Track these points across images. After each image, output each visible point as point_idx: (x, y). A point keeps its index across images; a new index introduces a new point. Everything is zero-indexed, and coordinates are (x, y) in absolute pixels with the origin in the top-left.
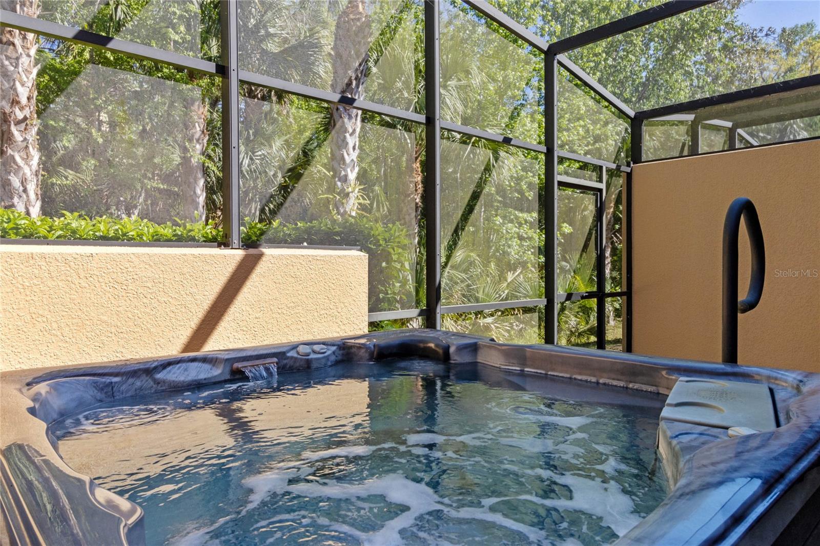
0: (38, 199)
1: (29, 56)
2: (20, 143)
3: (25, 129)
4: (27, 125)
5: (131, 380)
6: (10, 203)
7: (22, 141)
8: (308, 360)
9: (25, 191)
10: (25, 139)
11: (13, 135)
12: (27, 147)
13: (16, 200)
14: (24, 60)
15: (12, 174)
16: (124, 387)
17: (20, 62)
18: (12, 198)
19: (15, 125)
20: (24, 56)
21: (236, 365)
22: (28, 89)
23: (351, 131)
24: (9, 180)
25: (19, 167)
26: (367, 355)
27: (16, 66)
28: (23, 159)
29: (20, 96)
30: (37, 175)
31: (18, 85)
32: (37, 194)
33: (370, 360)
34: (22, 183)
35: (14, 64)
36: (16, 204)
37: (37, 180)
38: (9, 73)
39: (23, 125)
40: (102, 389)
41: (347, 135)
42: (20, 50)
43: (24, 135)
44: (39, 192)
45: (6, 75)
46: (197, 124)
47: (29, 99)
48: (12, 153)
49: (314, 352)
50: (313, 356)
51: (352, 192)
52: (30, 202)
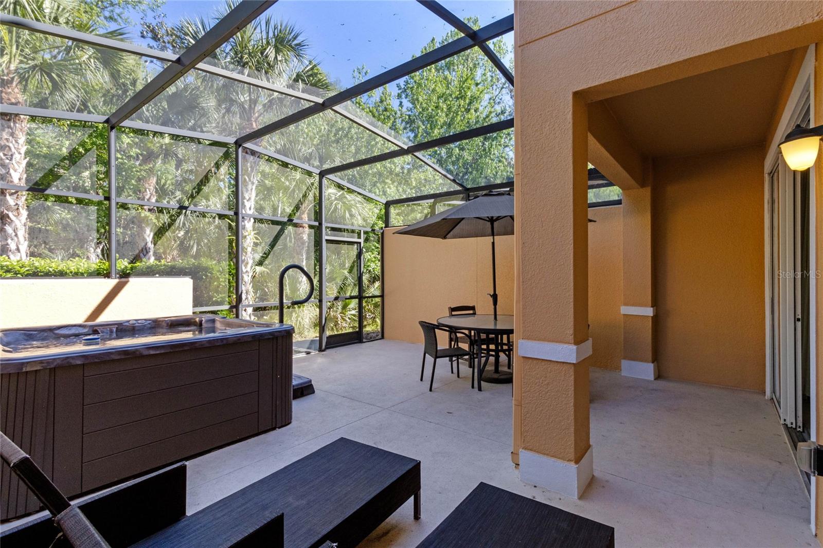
0: (25, 240)
1: (20, 153)
2: (13, 206)
3: (17, 198)
4: (18, 195)
5: (42, 333)
6: (5, 243)
7: (14, 205)
8: (133, 326)
9: (16, 235)
10: (17, 204)
11: (8, 201)
12: (18, 209)
13: (9, 241)
14: (17, 156)
15: (7, 225)
16: (38, 336)
17: (14, 157)
18: (7, 240)
19: (10, 195)
20: (16, 153)
21: (95, 328)
22: (20, 174)
23: (247, 198)
24: (5, 229)
25: (12, 221)
26: (165, 325)
27: (11, 160)
28: (15, 216)
29: (13, 178)
30: (25, 225)
31: (12, 171)
32: (25, 238)
33: (167, 326)
34: (14, 230)
35: (9, 159)
36: (9, 243)
37: (26, 229)
38: (6, 164)
39: (16, 195)
40: (28, 336)
41: (245, 201)
42: (13, 150)
43: (16, 202)
44: (27, 236)
45: (4, 166)
46: (147, 190)
47: (20, 179)
48: (7, 213)
49: (138, 323)
50: (137, 325)
51: (248, 235)
52: (20, 242)
